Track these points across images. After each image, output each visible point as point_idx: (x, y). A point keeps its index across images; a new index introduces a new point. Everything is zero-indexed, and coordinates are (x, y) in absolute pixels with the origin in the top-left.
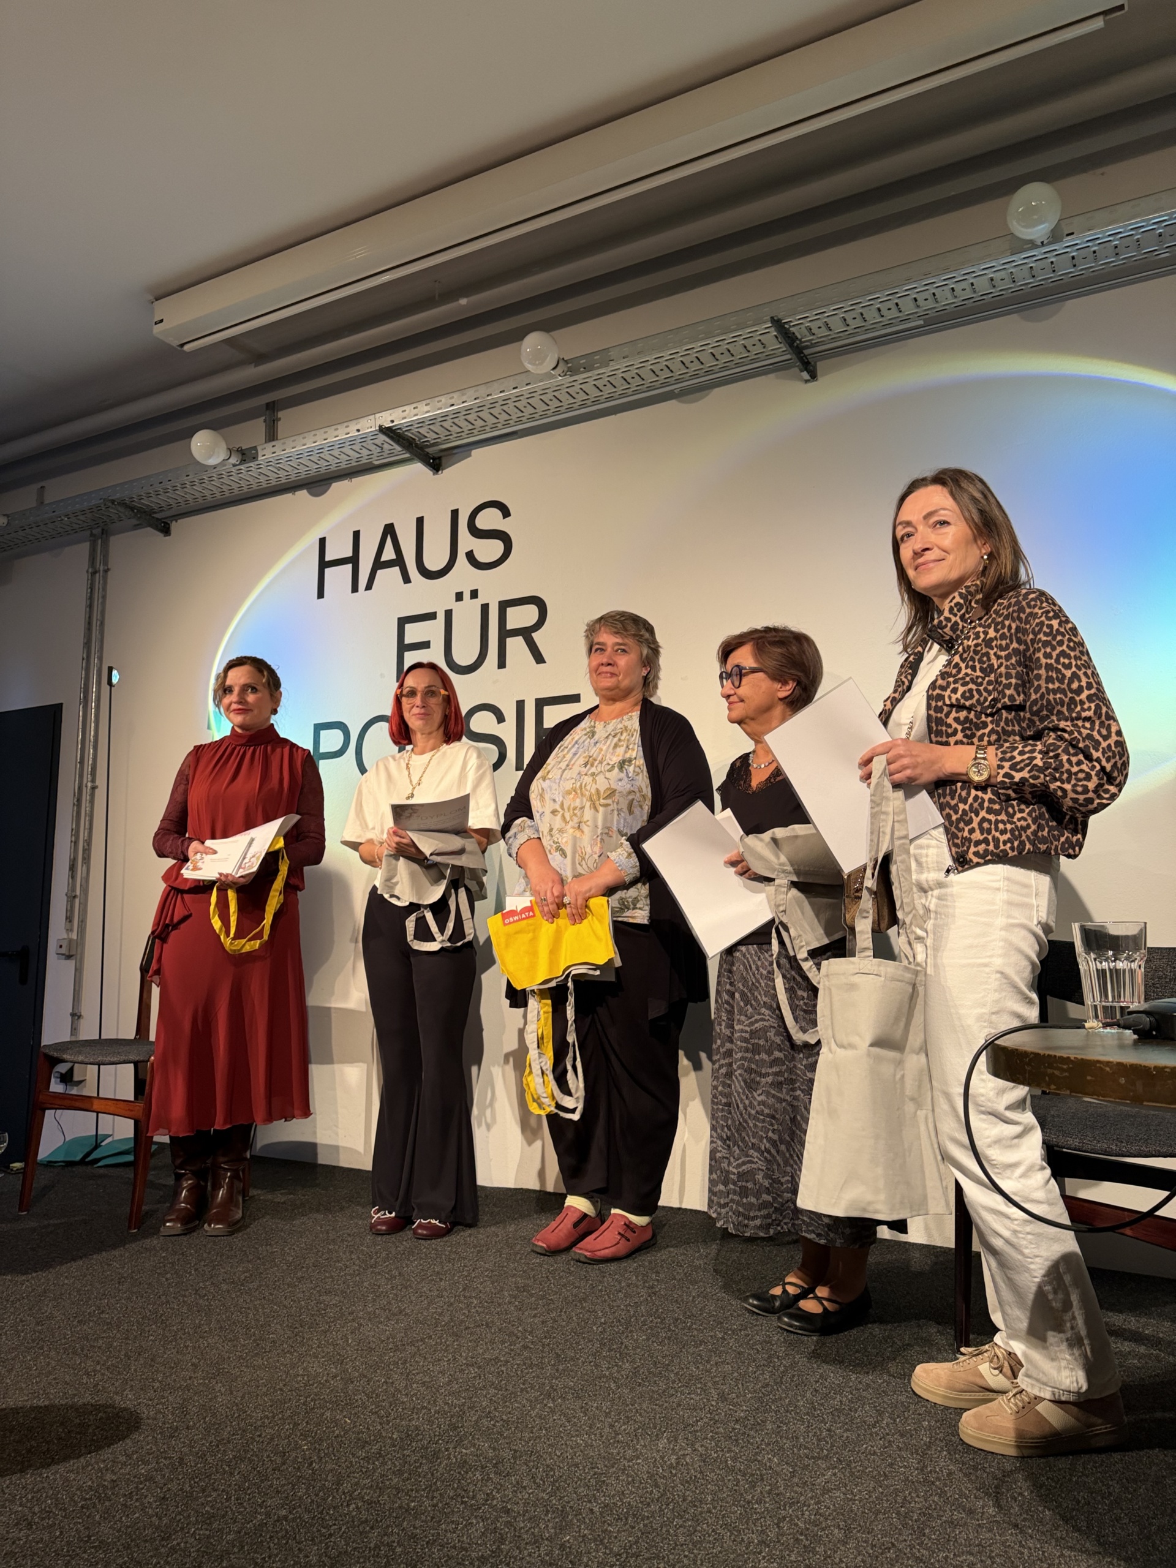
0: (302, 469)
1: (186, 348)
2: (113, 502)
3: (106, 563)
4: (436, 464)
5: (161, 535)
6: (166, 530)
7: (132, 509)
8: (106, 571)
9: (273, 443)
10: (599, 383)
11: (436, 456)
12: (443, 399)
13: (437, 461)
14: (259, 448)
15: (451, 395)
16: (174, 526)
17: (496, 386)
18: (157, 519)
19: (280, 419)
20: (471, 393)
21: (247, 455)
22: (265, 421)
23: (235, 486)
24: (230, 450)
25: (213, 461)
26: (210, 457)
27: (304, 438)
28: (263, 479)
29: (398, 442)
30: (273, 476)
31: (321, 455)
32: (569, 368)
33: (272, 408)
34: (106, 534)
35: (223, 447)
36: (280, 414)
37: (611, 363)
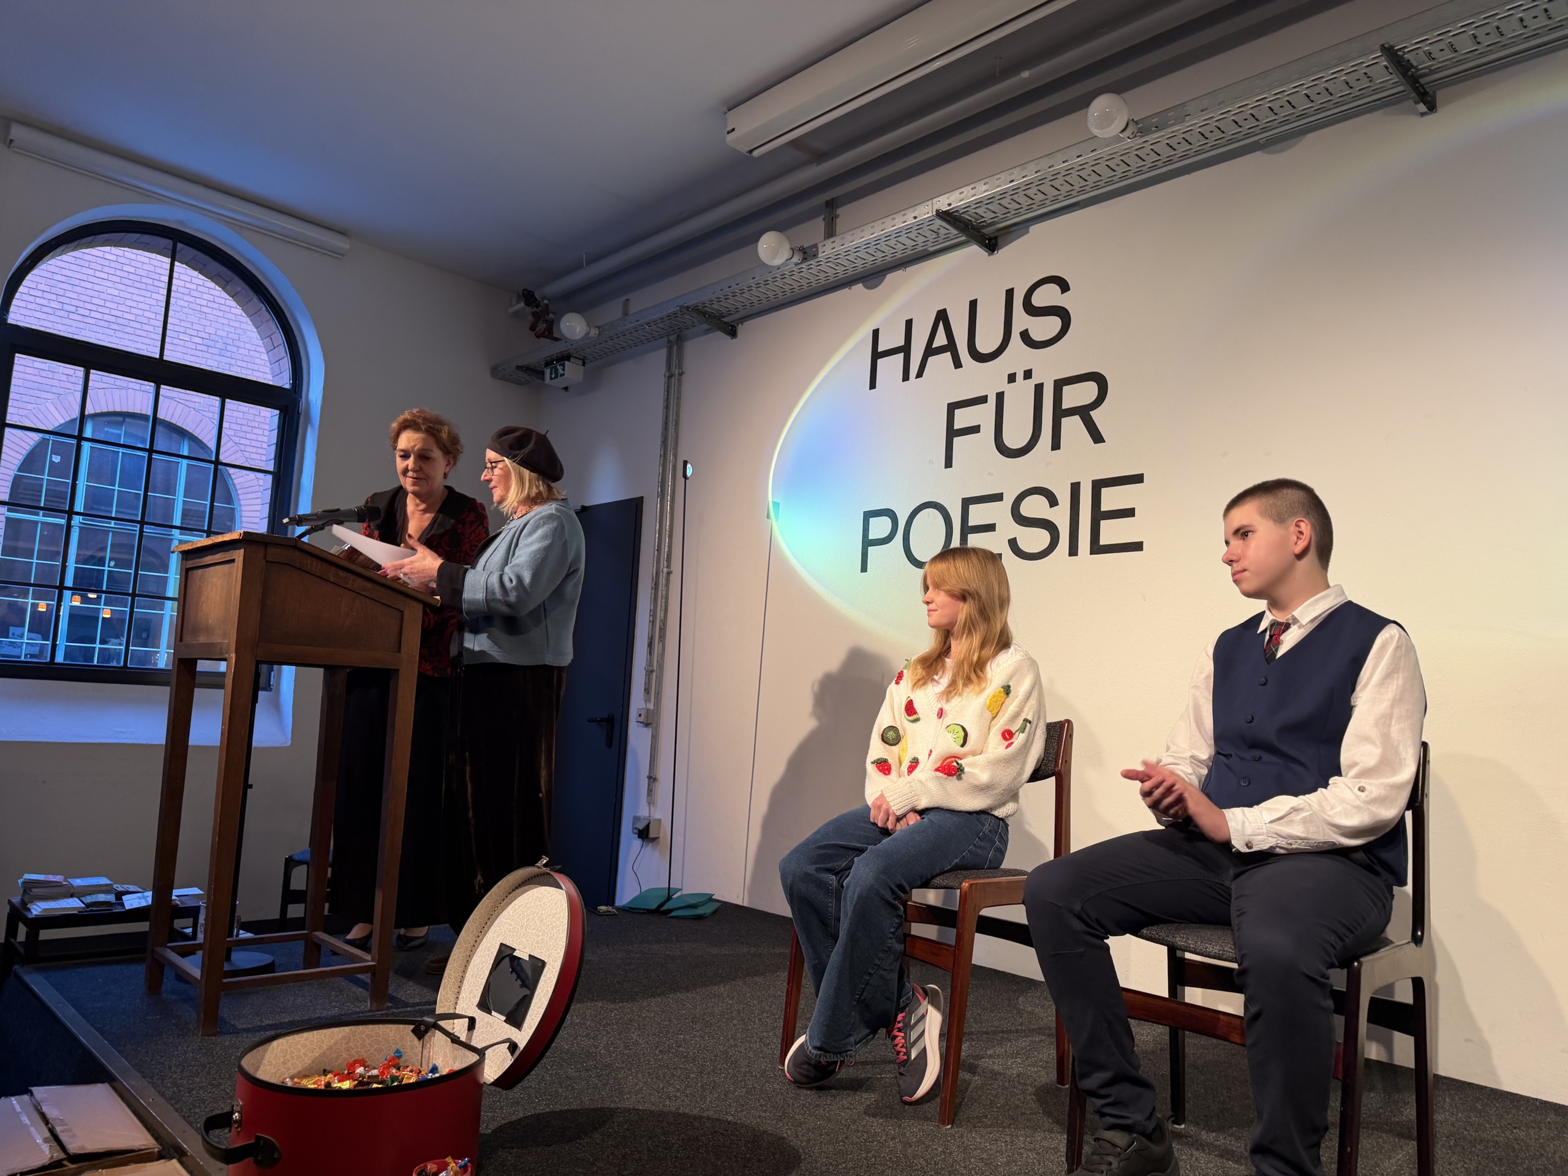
0: (859, 262)
1: (756, 153)
2: (688, 308)
3: (680, 366)
4: (991, 245)
5: (728, 338)
6: (732, 333)
7: (704, 314)
8: (681, 374)
9: (832, 239)
10: (1172, 142)
11: (992, 236)
12: (1002, 176)
13: (993, 241)
14: (820, 246)
15: (1010, 171)
16: (740, 329)
17: (1060, 157)
18: (725, 323)
19: (838, 216)
20: (1032, 167)
21: (807, 253)
22: (824, 219)
23: (796, 285)
24: (793, 250)
25: (777, 261)
26: (774, 258)
27: (862, 231)
28: (822, 276)
29: (954, 225)
30: (831, 272)
31: (878, 247)
32: (1139, 128)
33: (832, 206)
34: (680, 340)
35: (787, 246)
36: (839, 211)
37: (1187, 118)
